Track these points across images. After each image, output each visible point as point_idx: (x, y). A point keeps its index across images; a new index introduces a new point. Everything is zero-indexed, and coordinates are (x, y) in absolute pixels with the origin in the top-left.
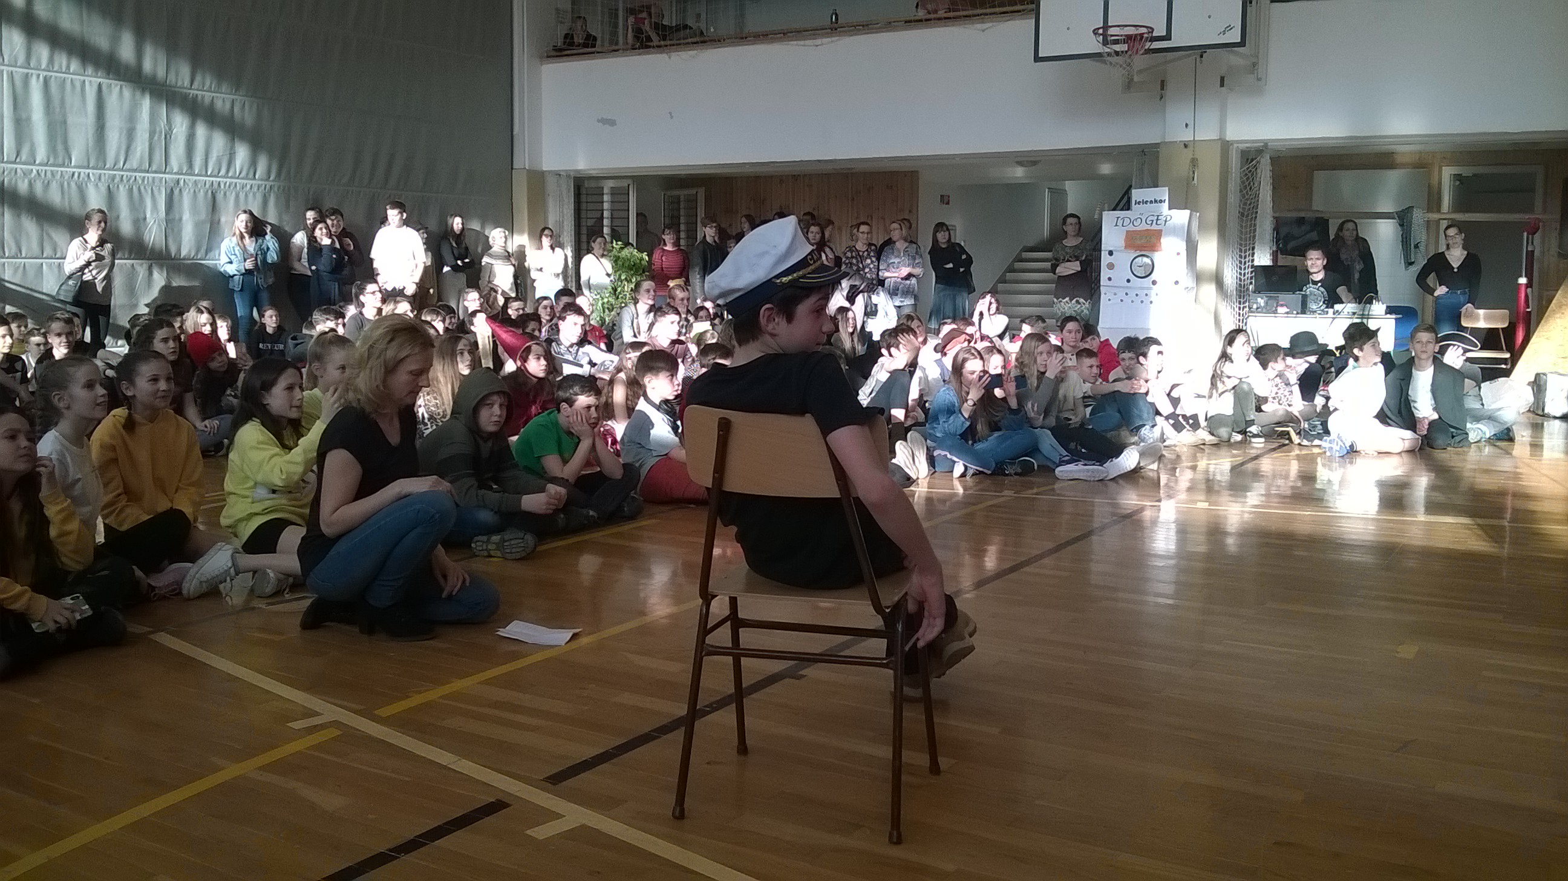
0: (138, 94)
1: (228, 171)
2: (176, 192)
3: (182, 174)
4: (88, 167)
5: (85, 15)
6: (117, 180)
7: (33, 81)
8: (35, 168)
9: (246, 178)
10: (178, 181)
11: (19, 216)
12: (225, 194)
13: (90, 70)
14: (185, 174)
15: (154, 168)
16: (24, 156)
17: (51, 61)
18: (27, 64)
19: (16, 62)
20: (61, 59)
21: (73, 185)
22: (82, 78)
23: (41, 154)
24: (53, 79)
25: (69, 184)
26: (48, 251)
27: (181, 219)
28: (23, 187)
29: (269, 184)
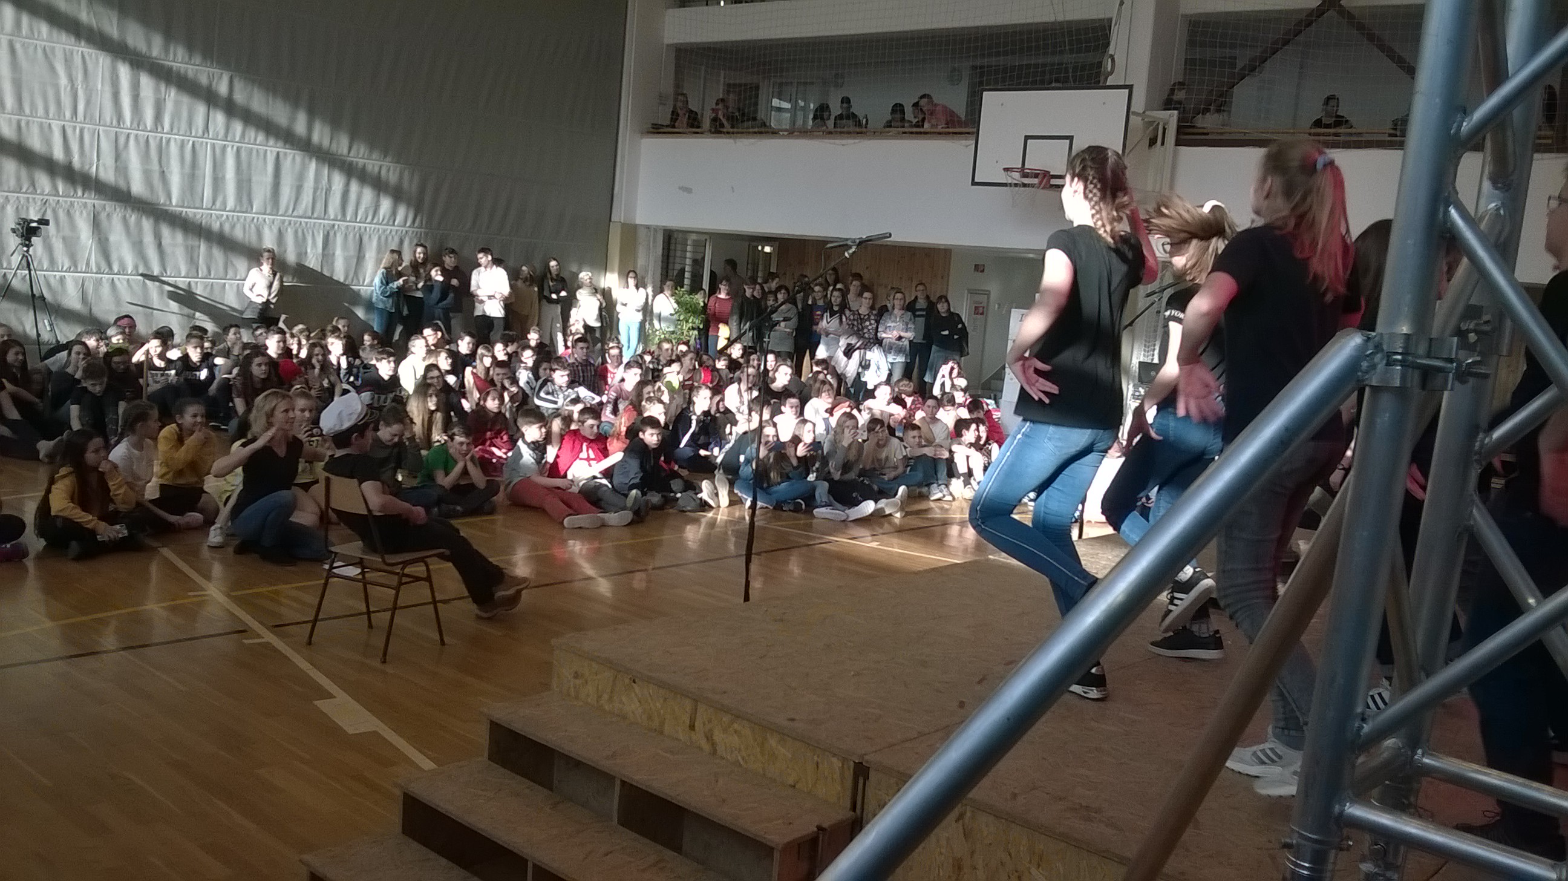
0: (307, 160)
1: (373, 219)
2: (332, 234)
3: (337, 220)
4: (264, 214)
5: (271, 102)
6: (287, 223)
7: (229, 149)
8: (225, 213)
9: (387, 224)
10: (334, 225)
11: (211, 248)
12: (370, 237)
13: (271, 142)
14: (340, 221)
15: (315, 215)
16: (218, 204)
17: (243, 135)
18: (225, 139)
19: (218, 136)
20: (251, 133)
21: (253, 226)
22: (265, 148)
23: (231, 203)
24: (243, 149)
25: (250, 226)
26: (230, 274)
27: (334, 254)
28: (216, 226)
29: (404, 229)
